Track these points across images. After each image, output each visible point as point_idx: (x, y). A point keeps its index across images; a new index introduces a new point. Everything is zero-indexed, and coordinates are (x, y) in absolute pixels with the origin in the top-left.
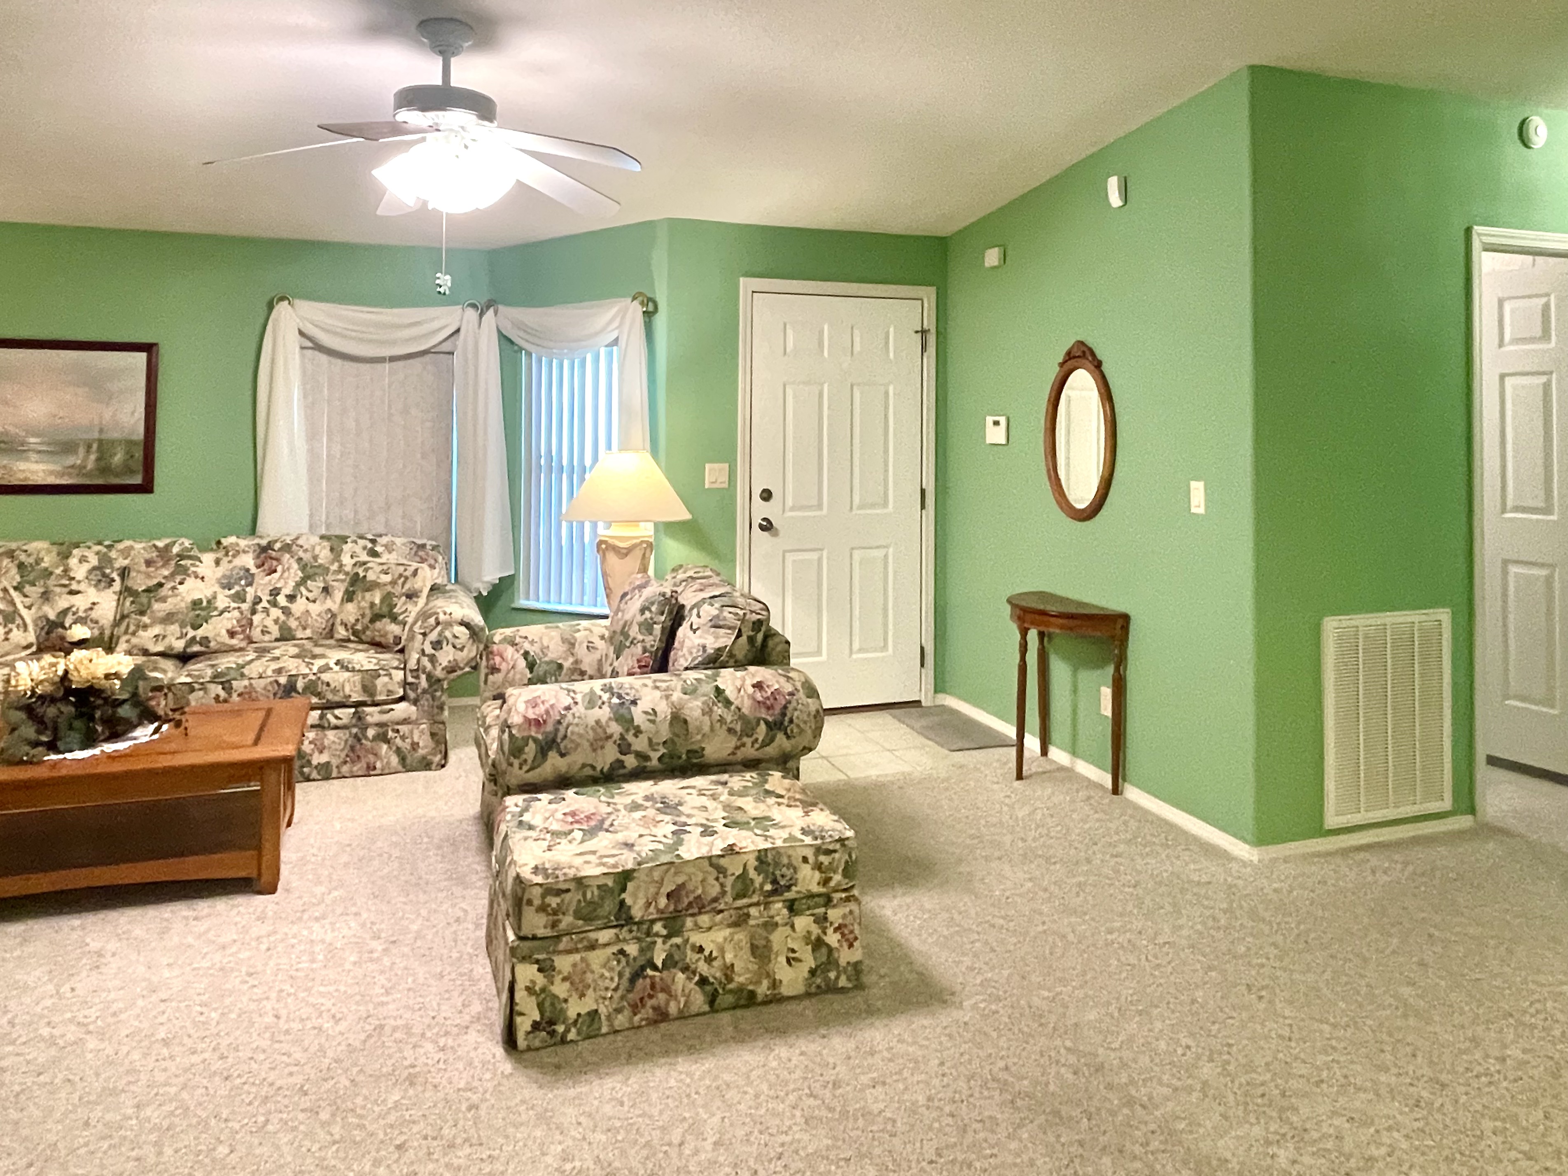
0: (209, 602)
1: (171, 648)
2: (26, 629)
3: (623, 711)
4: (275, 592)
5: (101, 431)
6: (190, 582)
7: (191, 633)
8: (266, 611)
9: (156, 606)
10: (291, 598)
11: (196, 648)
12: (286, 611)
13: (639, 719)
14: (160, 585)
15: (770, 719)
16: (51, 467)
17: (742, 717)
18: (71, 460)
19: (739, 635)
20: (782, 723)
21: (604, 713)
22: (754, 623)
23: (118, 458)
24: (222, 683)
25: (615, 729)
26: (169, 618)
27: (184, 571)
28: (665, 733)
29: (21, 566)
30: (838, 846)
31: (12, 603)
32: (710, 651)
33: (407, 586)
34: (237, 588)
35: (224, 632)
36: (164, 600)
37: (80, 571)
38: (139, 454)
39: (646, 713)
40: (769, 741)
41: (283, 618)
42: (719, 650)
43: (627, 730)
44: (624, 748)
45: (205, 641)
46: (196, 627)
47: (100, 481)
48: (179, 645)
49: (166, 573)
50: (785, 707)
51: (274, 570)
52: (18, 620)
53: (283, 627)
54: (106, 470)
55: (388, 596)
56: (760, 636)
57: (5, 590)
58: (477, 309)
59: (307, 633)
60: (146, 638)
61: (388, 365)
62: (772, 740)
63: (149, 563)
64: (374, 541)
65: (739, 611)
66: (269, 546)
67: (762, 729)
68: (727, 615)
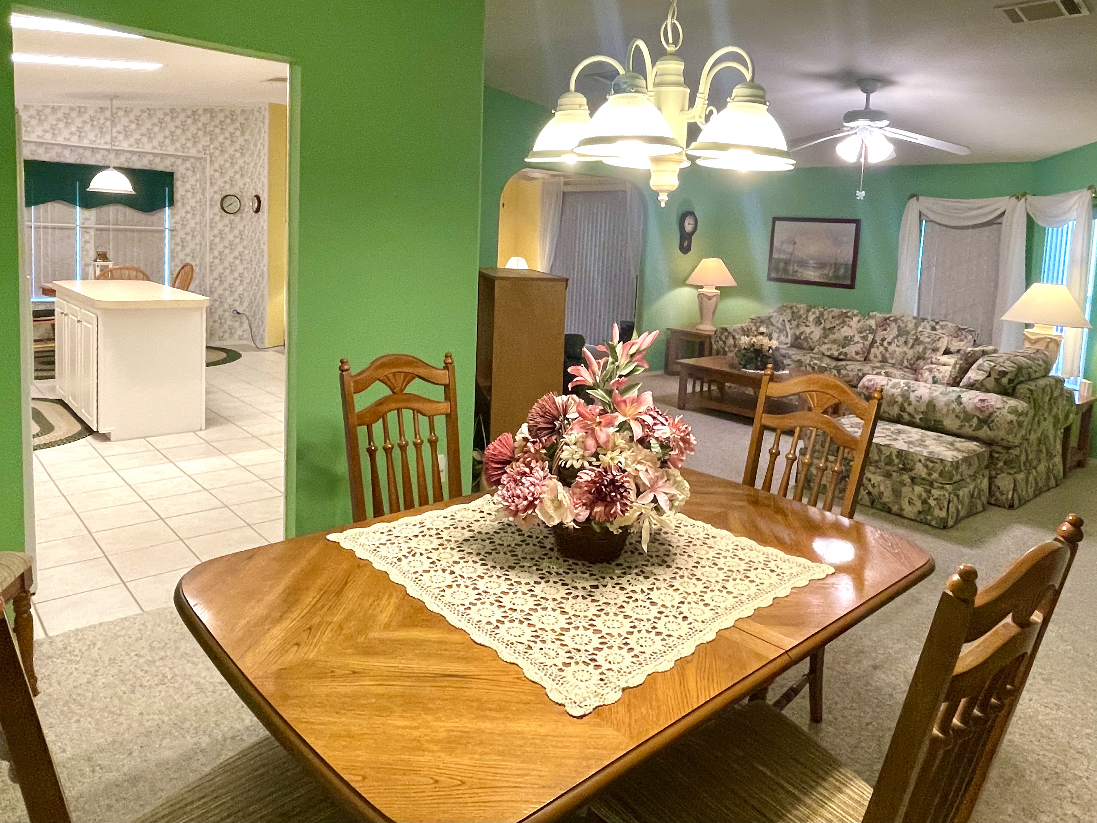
0: (851, 337)
1: (832, 354)
2: (786, 337)
3: (907, 393)
4: (883, 340)
5: (836, 259)
6: (846, 328)
7: (841, 350)
8: (878, 347)
9: (831, 336)
10: (890, 343)
11: (842, 357)
12: (886, 349)
13: (912, 397)
14: (834, 327)
15: (981, 417)
16: (816, 274)
17: (965, 412)
18: (825, 271)
19: (989, 376)
20: (987, 421)
21: (897, 391)
25: (900, 399)
26: (834, 342)
27: (844, 322)
28: (923, 408)
29: (793, 312)
30: (938, 462)
31: (785, 326)
32: (973, 380)
33: (934, 345)
34: (864, 334)
35: (853, 352)
36: (834, 333)
37: (811, 318)
38: (850, 271)
39: (917, 397)
40: (979, 428)
41: (884, 351)
42: (976, 381)
43: (905, 402)
44: (902, 409)
45: (846, 354)
46: (843, 347)
47: (833, 281)
48: (836, 354)
49: (838, 322)
50: (991, 414)
51: (885, 330)
52: (785, 333)
53: (883, 356)
54: (837, 277)
55: (925, 348)
56: (1005, 381)
57: (784, 321)
58: (1017, 198)
59: (893, 361)
60: (824, 348)
61: (971, 230)
62: (981, 428)
63: (833, 317)
64: (937, 323)
65: (993, 364)
66: (888, 318)
67: (975, 421)
68: (986, 364)
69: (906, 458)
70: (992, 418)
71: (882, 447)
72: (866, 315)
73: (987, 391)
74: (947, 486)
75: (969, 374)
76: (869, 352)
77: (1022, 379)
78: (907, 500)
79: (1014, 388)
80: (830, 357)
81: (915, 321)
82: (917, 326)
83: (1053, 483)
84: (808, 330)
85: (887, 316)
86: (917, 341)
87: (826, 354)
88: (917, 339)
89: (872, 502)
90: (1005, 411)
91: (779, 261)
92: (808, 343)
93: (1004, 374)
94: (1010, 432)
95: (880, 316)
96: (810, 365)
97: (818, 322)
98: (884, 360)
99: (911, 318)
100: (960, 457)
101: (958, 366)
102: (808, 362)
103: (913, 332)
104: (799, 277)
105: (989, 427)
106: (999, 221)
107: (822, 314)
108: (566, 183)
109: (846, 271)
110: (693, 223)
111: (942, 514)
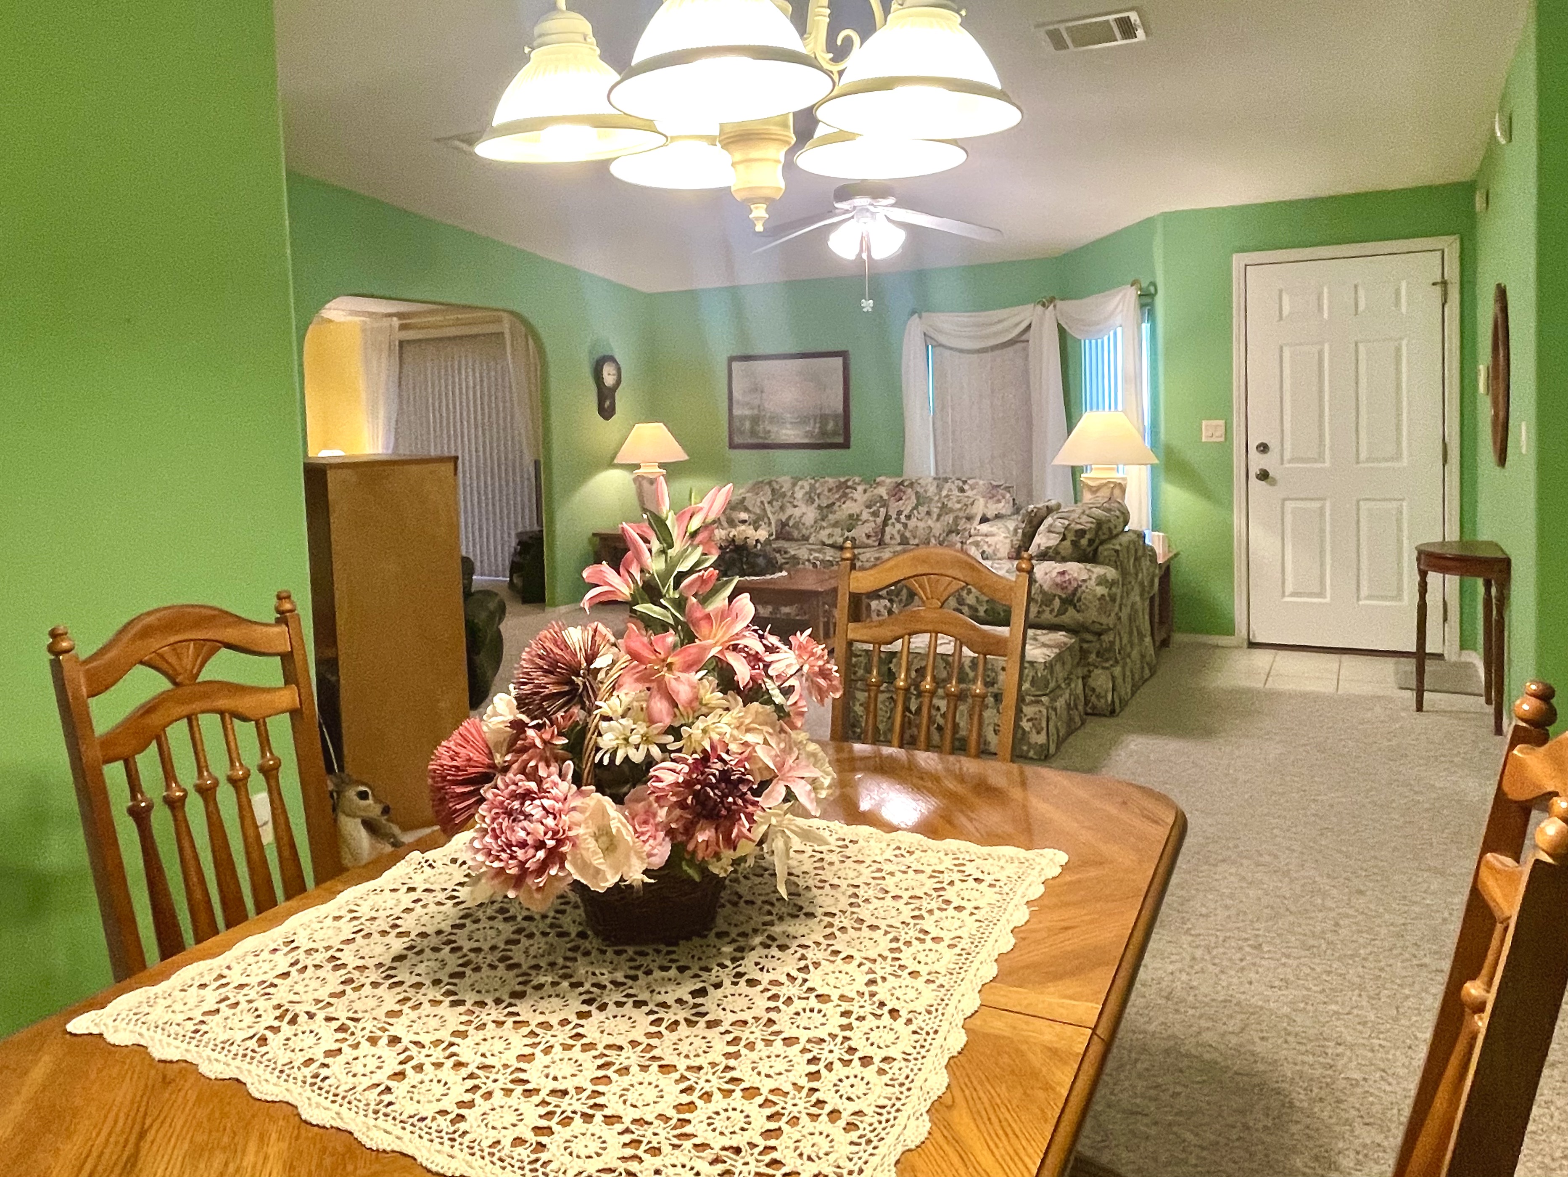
0: (857, 515)
1: (836, 542)
2: (769, 526)
4: (899, 513)
5: (821, 409)
6: (849, 503)
7: (847, 534)
8: (893, 524)
9: (830, 516)
10: (908, 517)
12: (905, 526)
14: (834, 504)
15: (1064, 596)
16: (796, 432)
17: (1043, 592)
18: (809, 428)
19: (1064, 539)
20: (1072, 601)
22: (1076, 532)
26: (836, 524)
27: (845, 495)
29: (773, 490)
31: (764, 510)
32: (1042, 548)
33: (967, 511)
34: (875, 508)
35: (863, 535)
36: (834, 512)
37: (799, 494)
38: (841, 423)
40: (1062, 612)
41: (902, 529)
42: (1048, 548)
45: (853, 540)
46: (849, 531)
47: (823, 441)
48: (840, 541)
49: (837, 496)
50: (1076, 589)
51: (901, 499)
52: (766, 520)
53: (903, 536)
54: (823, 433)
55: (956, 518)
56: (1084, 542)
57: (762, 502)
58: (1044, 305)
59: (916, 541)
60: (823, 535)
61: (990, 354)
62: (1066, 611)
63: (830, 490)
64: (965, 482)
65: (1067, 522)
66: (902, 483)
67: (1057, 602)
68: (1057, 523)
70: (1078, 595)
72: (873, 483)
73: (1064, 560)
74: (1043, 699)
75: (1037, 540)
76: (883, 532)
77: (1103, 537)
79: (1096, 551)
80: (832, 546)
81: (935, 483)
82: (940, 488)
83: (1147, 672)
84: (797, 512)
85: (899, 480)
86: (944, 509)
87: (827, 542)
88: (944, 506)
90: (1093, 582)
91: (743, 418)
92: (800, 531)
93: (1081, 533)
94: (1102, 610)
95: (889, 481)
96: (809, 560)
97: (810, 500)
98: (904, 541)
99: (930, 480)
100: (1053, 655)
102: (806, 557)
103: (937, 498)
104: (773, 439)
105: (1075, 607)
106: (1024, 338)
107: (812, 488)
108: (403, 327)
109: (837, 425)
110: (614, 372)
111: (1041, 739)
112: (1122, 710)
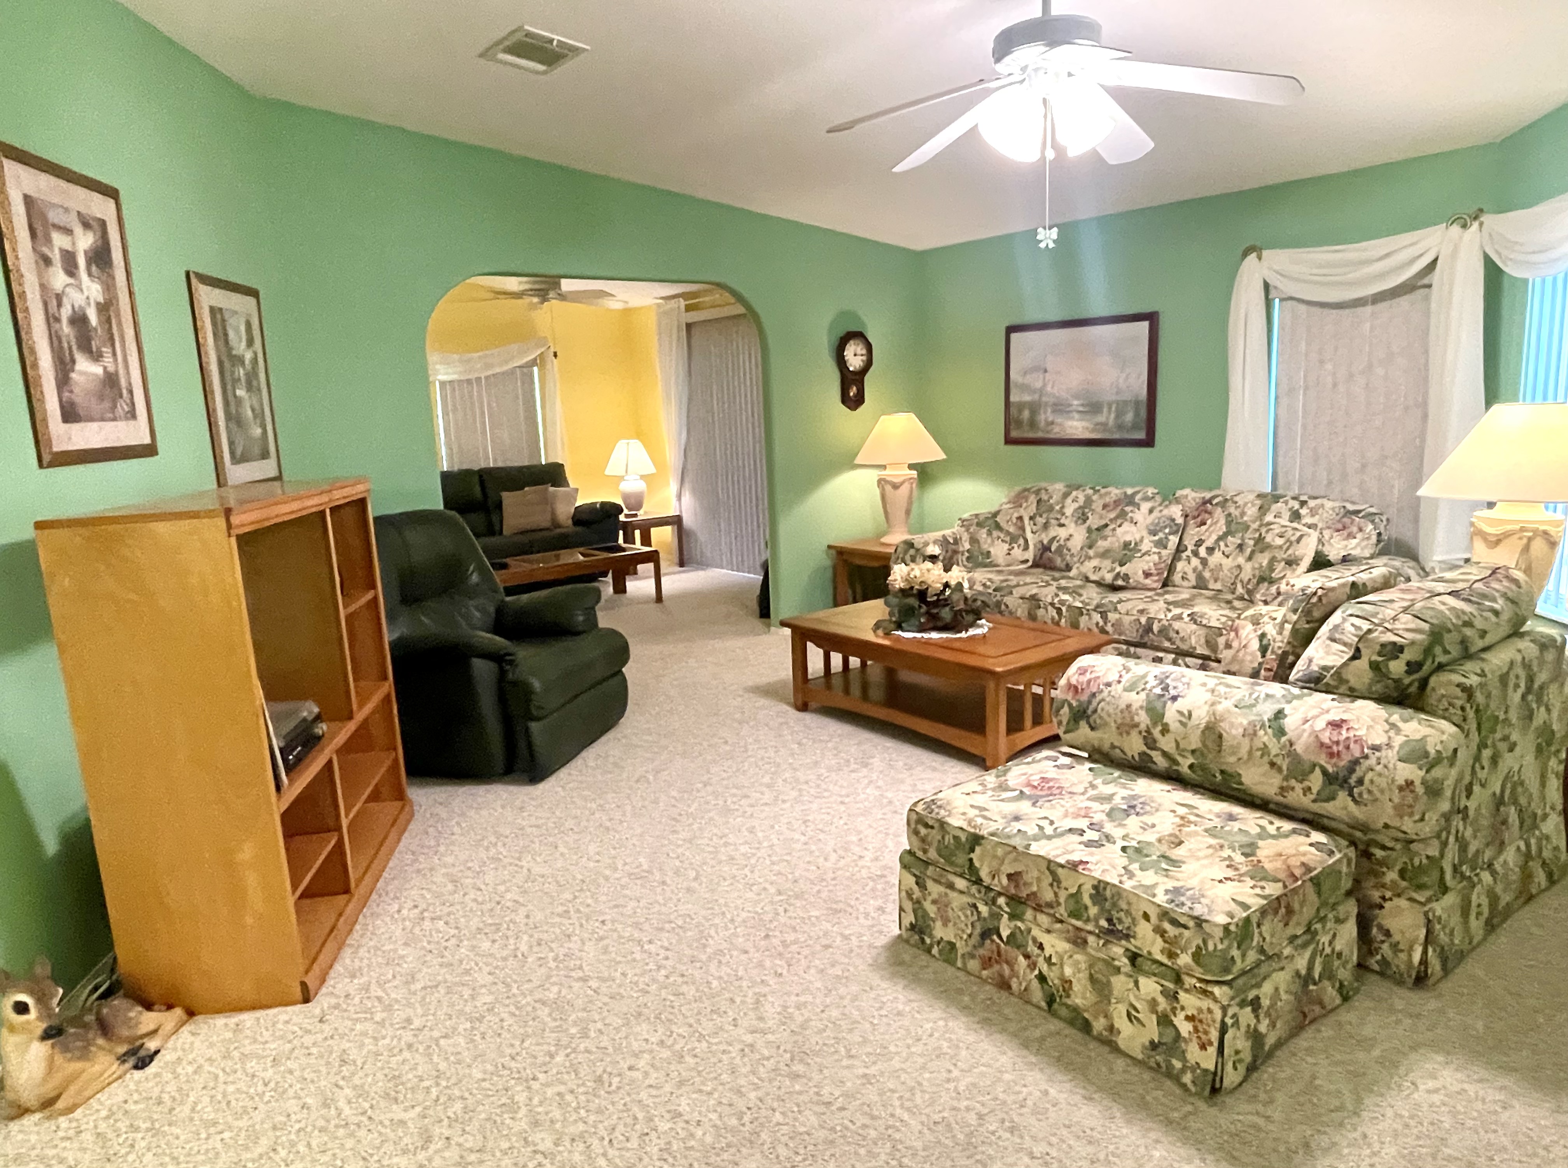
0: (1136, 544)
1: (1103, 579)
2: (1026, 548)
3: (1158, 705)
4: (1199, 543)
5: (1117, 394)
6: (1127, 526)
7: (1118, 569)
8: (1188, 560)
9: (1101, 543)
10: (1210, 550)
11: (1120, 582)
12: (1204, 562)
13: (1171, 715)
14: (1106, 525)
15: (1330, 769)
16: (1084, 425)
17: (1292, 755)
18: (1101, 418)
19: (1356, 656)
20: (1345, 781)
21: (1137, 699)
22: (1383, 645)
23: (1129, 417)
24: (1101, 613)
25: (1143, 719)
26: (1105, 554)
27: (1123, 515)
28: (1195, 742)
29: (1039, 501)
30: (1191, 924)
31: (1023, 529)
32: (1315, 668)
33: (1290, 552)
34: (1161, 535)
35: (1141, 572)
36: (1105, 538)
38: (1143, 413)
39: (1180, 713)
40: (1327, 796)
41: (1200, 567)
42: (1326, 668)
43: (1155, 724)
44: (1150, 742)
45: (1126, 577)
46: (1122, 565)
47: (1117, 436)
48: (1109, 578)
49: (1113, 515)
50: (1356, 762)
51: (1203, 523)
52: (1021, 541)
53: (1200, 577)
54: (1118, 425)
55: (1273, 560)
56: (1397, 667)
57: (1020, 518)
58: (1463, 224)
59: (1218, 586)
60: (1088, 567)
62: (1332, 798)
63: (1105, 506)
64: (1303, 503)
65: (1365, 626)
66: (1210, 501)
67: (1316, 781)
68: (1348, 627)
69: (1114, 905)
70: (1359, 772)
71: (1060, 871)
72: (1168, 497)
73: (1353, 695)
74: (1217, 990)
75: (1310, 651)
76: (1171, 569)
77: (1442, 658)
78: (1122, 1009)
79: (1424, 684)
80: (1099, 584)
81: (1258, 502)
82: (1263, 510)
84: (1062, 533)
85: (1208, 495)
86: (1261, 544)
87: (1093, 577)
88: (1260, 540)
89: (1051, 1001)
90: (1391, 756)
91: (1021, 406)
92: (1062, 557)
93: (1394, 650)
95: (1191, 496)
96: (1052, 604)
97: (1082, 517)
98: (1201, 584)
99: (1251, 497)
100: (1256, 903)
101: (1288, 627)
102: (1049, 600)
103: (1255, 526)
104: (1056, 432)
105: (1351, 795)
106: (1427, 280)
107: (1088, 501)
108: (688, 308)
109: (1137, 414)
110: (864, 352)
111: (1208, 1060)
112: (1446, 971)
